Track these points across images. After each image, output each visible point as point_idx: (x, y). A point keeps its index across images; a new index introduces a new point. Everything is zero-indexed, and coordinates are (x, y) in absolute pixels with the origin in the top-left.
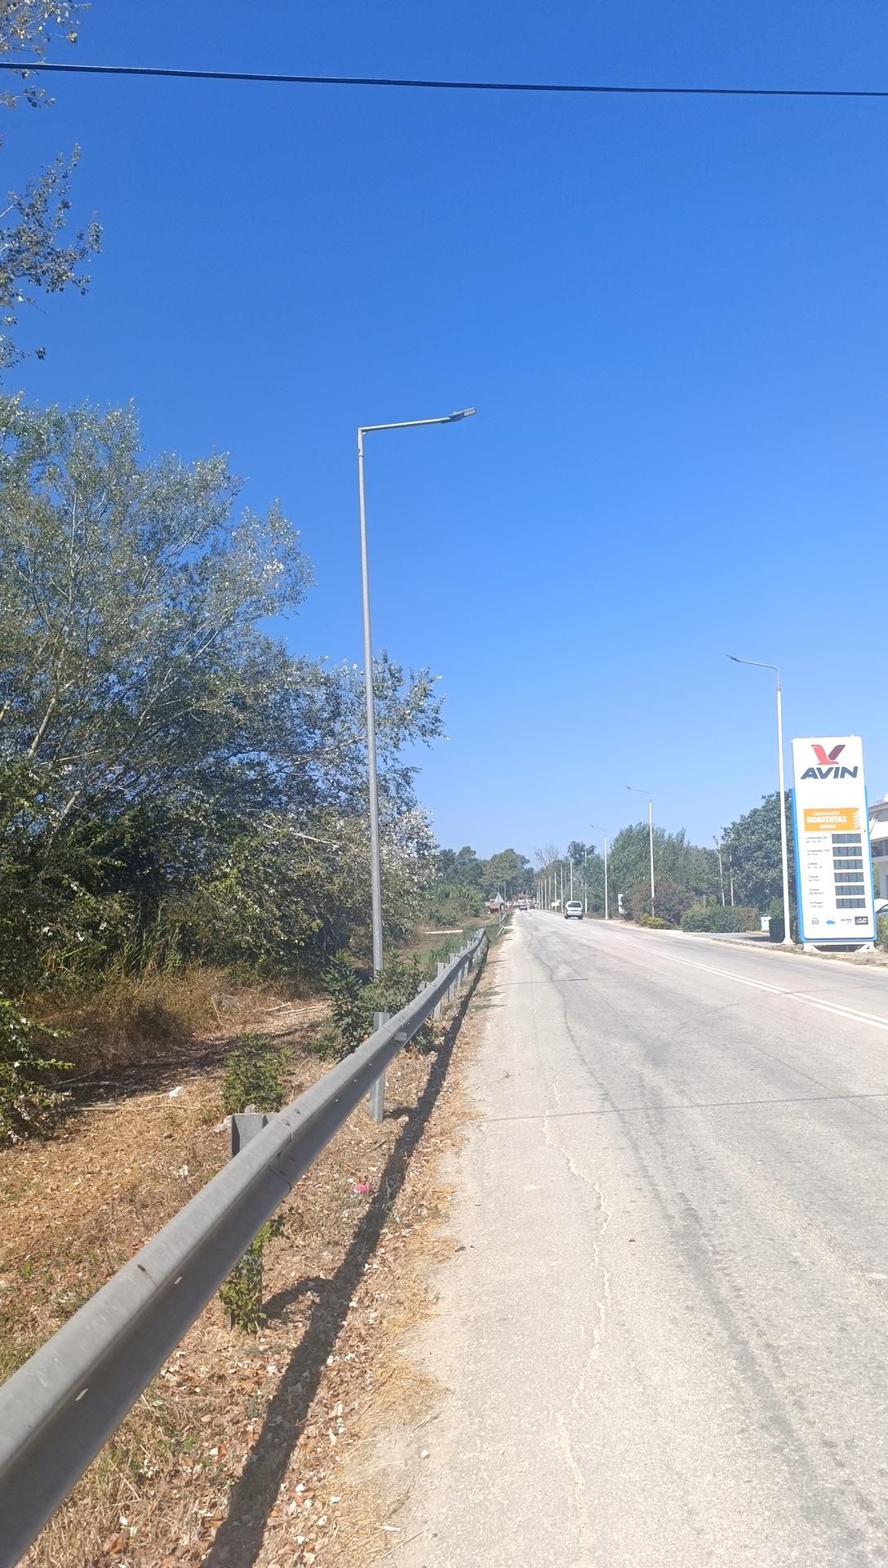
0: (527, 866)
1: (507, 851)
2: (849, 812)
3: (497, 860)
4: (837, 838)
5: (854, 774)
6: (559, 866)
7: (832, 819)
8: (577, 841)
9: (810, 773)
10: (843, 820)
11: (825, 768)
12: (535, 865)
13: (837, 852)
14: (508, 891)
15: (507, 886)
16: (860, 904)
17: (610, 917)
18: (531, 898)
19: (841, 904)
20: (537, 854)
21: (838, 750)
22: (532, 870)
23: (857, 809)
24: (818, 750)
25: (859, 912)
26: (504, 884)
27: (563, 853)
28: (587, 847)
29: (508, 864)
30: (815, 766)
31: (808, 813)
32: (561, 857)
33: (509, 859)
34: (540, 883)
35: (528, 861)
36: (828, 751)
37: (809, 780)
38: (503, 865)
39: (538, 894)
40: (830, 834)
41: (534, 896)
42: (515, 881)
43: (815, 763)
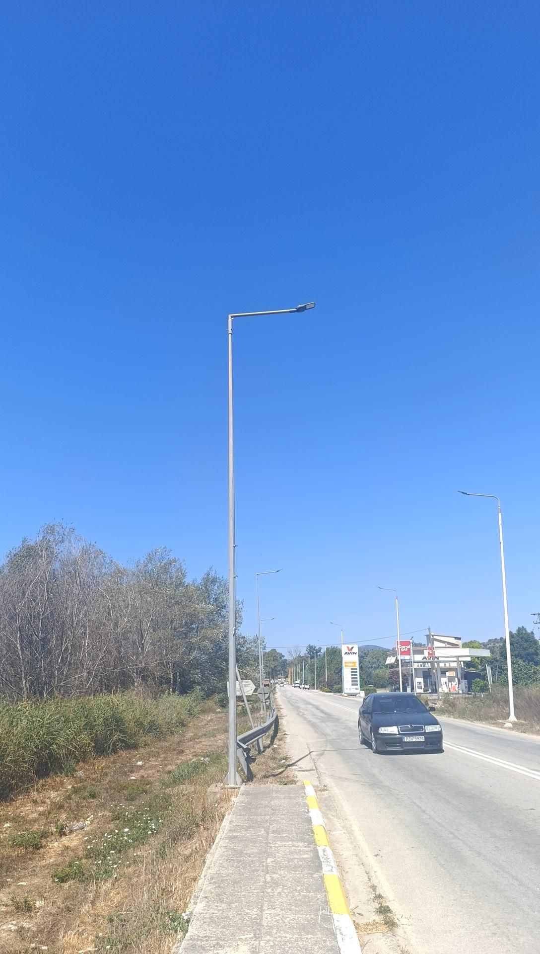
1: (272, 650)
2: (354, 663)
3: (267, 655)
4: (352, 669)
5: (356, 654)
6: (301, 659)
8: (311, 645)
9: (346, 653)
10: (354, 664)
11: (349, 652)
12: (288, 657)
13: (352, 672)
14: (273, 674)
15: (272, 671)
16: (357, 685)
17: (317, 689)
18: (285, 678)
19: (353, 685)
20: (289, 652)
21: (352, 648)
22: (286, 660)
23: (356, 662)
24: (348, 647)
25: (356, 687)
26: (270, 670)
27: (303, 652)
28: (317, 648)
29: (272, 658)
31: (346, 663)
32: (302, 654)
33: (273, 655)
34: (290, 670)
35: (284, 656)
36: (350, 648)
37: (346, 655)
38: (269, 658)
39: (289, 676)
40: (350, 668)
41: (286, 677)
42: (276, 668)
43: (347, 651)
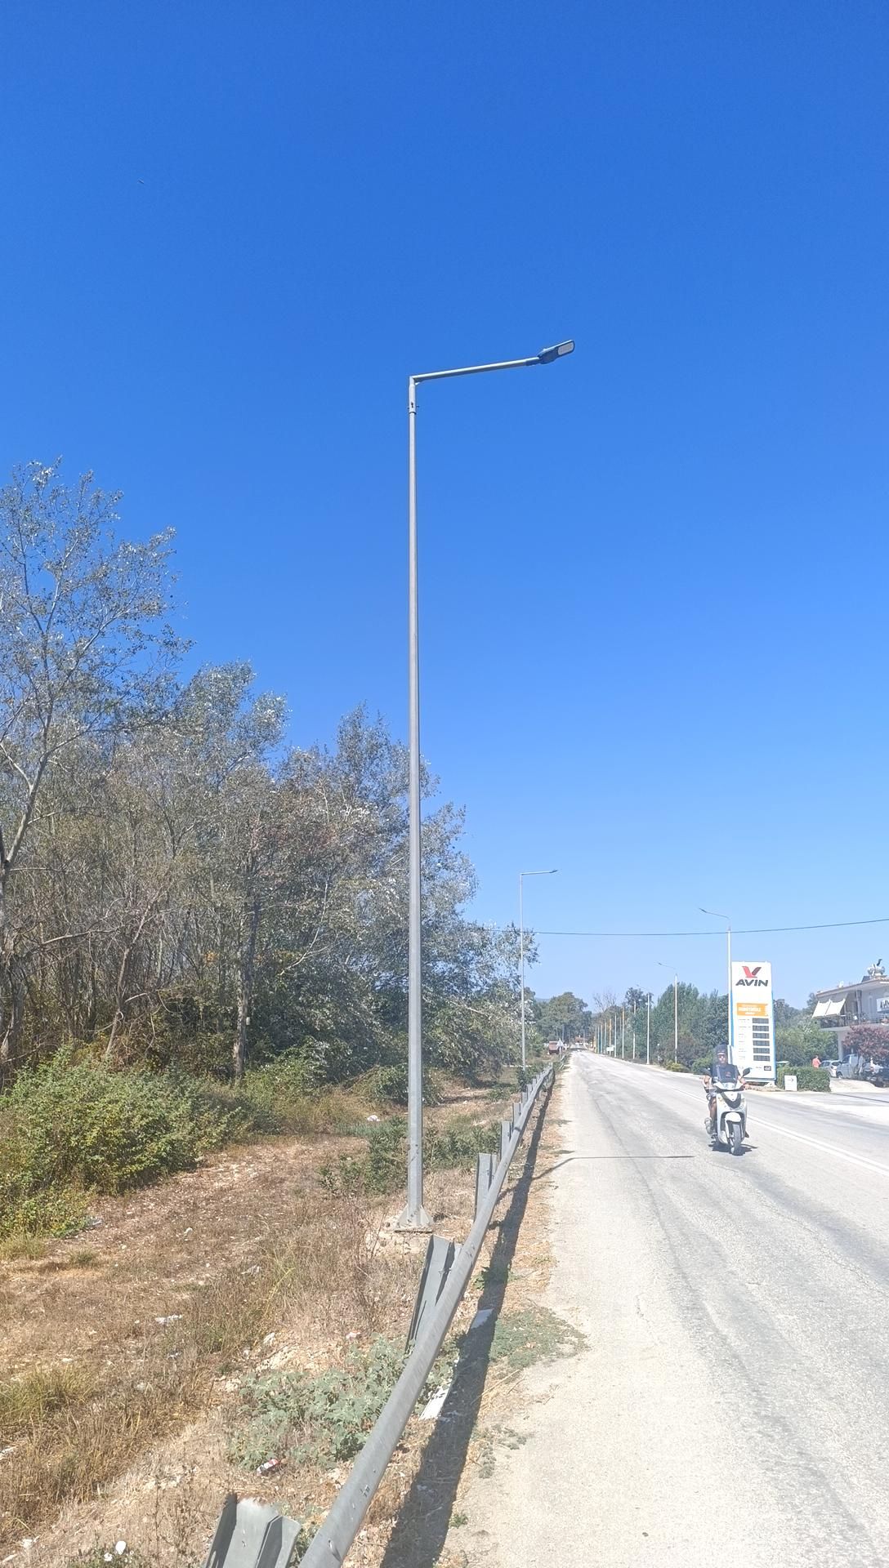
0: (585, 1010)
1: (566, 994)
2: (762, 1006)
3: (556, 1003)
4: (755, 1020)
5: (766, 984)
6: (615, 1012)
7: (753, 1009)
8: (634, 989)
9: (741, 982)
10: (760, 1010)
11: (749, 980)
12: (593, 1008)
13: (755, 1028)
14: (566, 1033)
15: (565, 1028)
16: (767, 1059)
17: (651, 1063)
18: (588, 1042)
19: (756, 1058)
20: (596, 999)
21: (758, 969)
22: (590, 1012)
23: (767, 1005)
25: (766, 1063)
26: (563, 1027)
27: (620, 1000)
29: (566, 1007)
30: (744, 978)
31: (739, 1005)
32: (619, 1003)
33: (567, 1002)
34: (596, 1027)
35: (586, 1005)
36: (751, 970)
37: (741, 986)
38: (561, 1007)
39: (595, 1038)
40: (751, 1018)
41: (590, 1040)
42: (572, 1024)
43: (744, 977)
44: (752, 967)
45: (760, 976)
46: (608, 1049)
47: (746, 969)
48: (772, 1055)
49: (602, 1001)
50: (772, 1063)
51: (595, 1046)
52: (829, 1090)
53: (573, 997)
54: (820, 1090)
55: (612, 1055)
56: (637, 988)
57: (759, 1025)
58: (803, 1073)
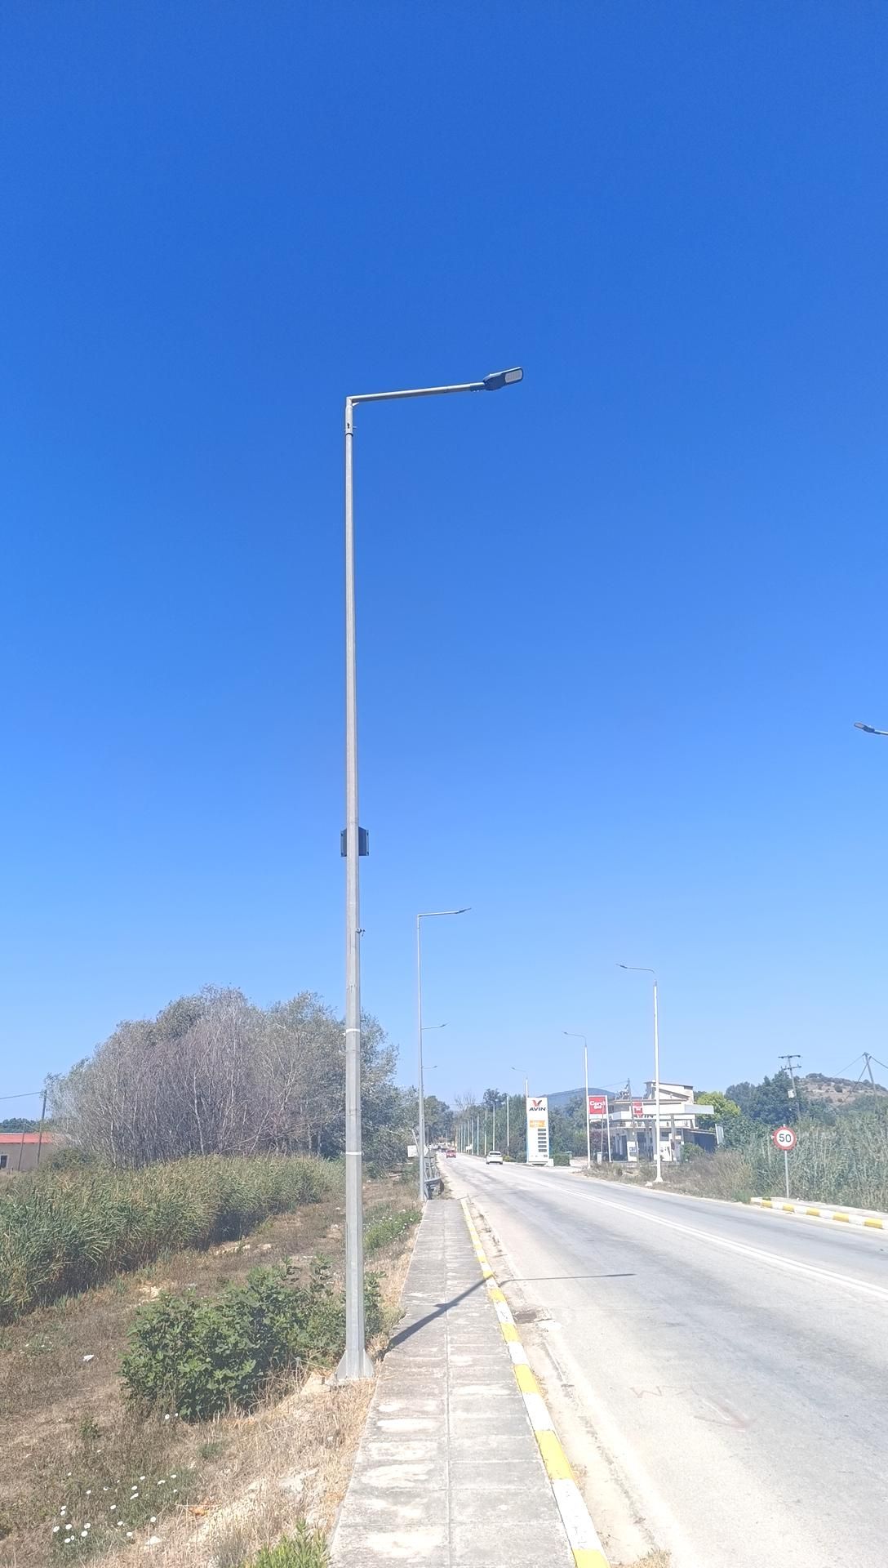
0: (447, 1111)
4: (539, 1130)
5: (545, 1109)
6: (475, 1112)
7: (538, 1124)
8: (492, 1089)
9: (532, 1109)
10: (541, 1124)
11: (536, 1108)
13: (539, 1134)
16: (545, 1151)
19: (540, 1151)
20: (457, 1101)
21: (541, 1101)
22: (452, 1113)
23: (545, 1121)
25: (544, 1153)
31: (531, 1122)
36: (537, 1102)
39: (456, 1138)
40: (537, 1128)
41: (452, 1140)
42: (435, 1126)
43: (533, 1106)
44: (537, 1100)
45: (541, 1106)
46: (468, 1148)
47: (534, 1101)
48: (548, 1148)
49: (462, 1103)
50: (547, 1153)
51: (456, 1145)
52: (569, 1165)
53: (436, 1100)
54: (564, 1165)
55: (470, 1154)
56: (494, 1089)
57: (541, 1132)
58: (556, 1157)
